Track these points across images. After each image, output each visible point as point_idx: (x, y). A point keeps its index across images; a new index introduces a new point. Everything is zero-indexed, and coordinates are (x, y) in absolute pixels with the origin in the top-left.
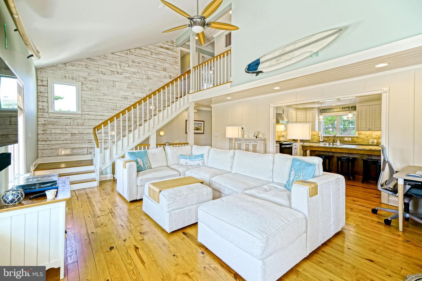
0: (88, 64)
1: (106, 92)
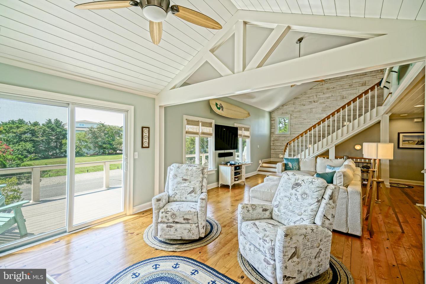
0: (295, 102)
1: (306, 117)
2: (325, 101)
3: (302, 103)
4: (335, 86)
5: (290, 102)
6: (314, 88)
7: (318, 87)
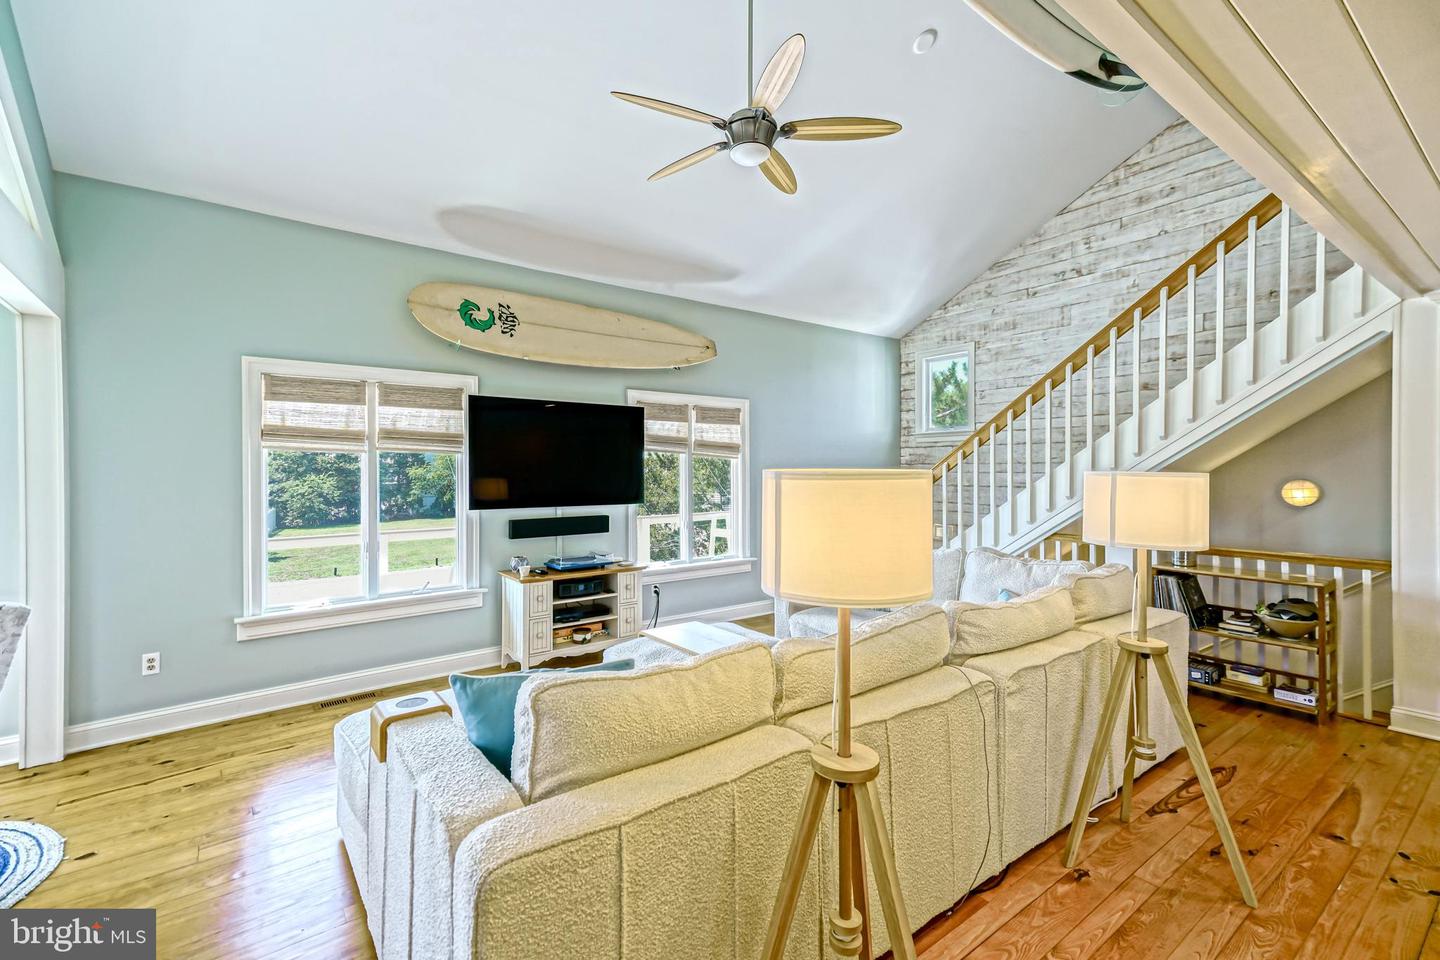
0: (992, 282)
1: (1039, 351)
2: (1130, 260)
3: (1022, 286)
4: (1176, 183)
5: (974, 288)
6: (1079, 203)
7: (1095, 199)
